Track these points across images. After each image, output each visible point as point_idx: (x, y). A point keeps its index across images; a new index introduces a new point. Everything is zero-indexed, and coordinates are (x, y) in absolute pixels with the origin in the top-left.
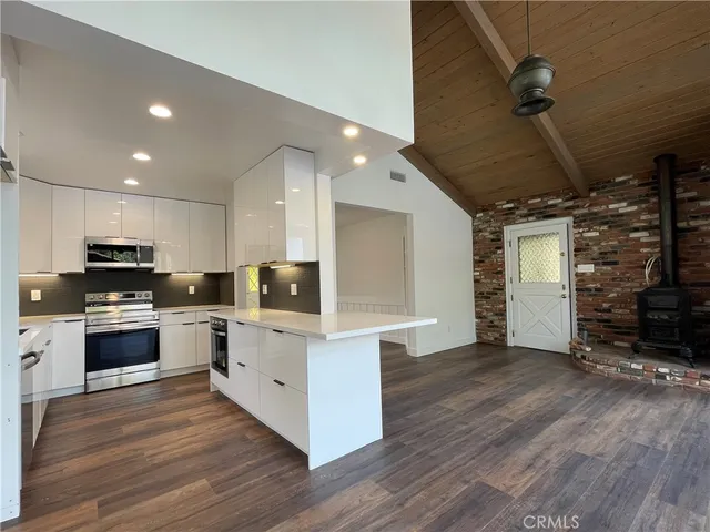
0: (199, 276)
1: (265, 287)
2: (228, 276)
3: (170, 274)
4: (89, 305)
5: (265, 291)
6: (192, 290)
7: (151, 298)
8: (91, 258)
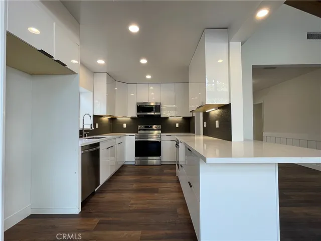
0: (180, 119)
1: (205, 123)
2: (192, 118)
3: (168, 118)
4: (139, 130)
5: (205, 125)
6: (177, 125)
7: (160, 128)
8: (138, 111)
